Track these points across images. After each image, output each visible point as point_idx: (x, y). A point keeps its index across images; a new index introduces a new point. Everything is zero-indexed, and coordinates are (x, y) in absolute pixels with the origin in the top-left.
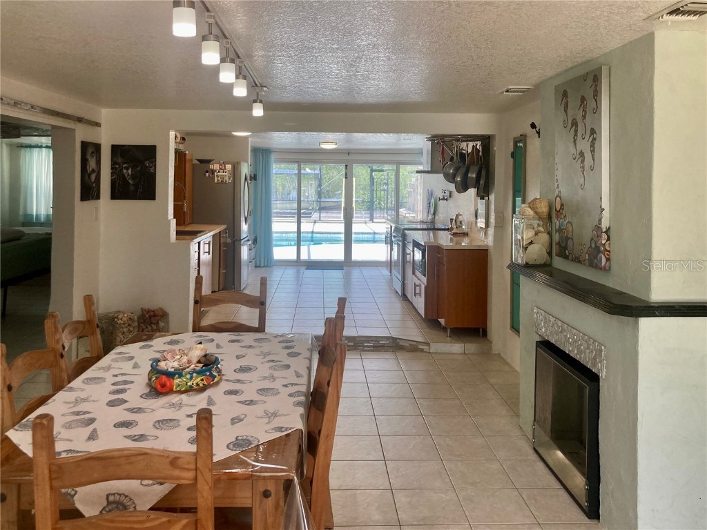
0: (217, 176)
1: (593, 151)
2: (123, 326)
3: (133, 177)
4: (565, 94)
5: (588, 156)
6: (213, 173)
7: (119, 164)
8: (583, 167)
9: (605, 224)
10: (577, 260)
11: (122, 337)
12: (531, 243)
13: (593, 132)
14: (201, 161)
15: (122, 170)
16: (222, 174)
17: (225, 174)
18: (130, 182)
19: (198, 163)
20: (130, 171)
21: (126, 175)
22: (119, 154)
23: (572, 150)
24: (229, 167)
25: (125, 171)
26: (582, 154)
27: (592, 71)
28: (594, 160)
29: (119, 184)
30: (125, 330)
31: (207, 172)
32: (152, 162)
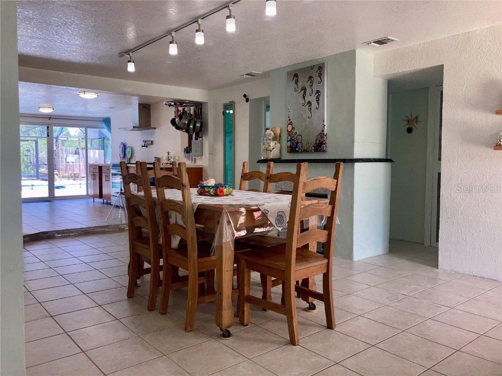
1: (318, 100)
4: (296, 75)
5: (314, 104)
8: (311, 109)
9: (325, 132)
10: (306, 151)
12: (274, 148)
13: (318, 92)
23: (302, 101)
26: (309, 103)
27: (317, 65)
28: (318, 104)
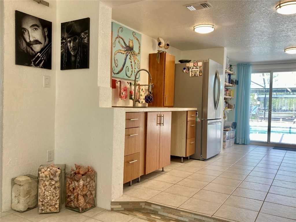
0: (192, 71)
2: (44, 179)
3: (74, 49)
6: (189, 70)
7: (65, 39)
11: (43, 189)
14: (181, 61)
15: (67, 44)
16: (195, 69)
17: (197, 69)
18: (72, 53)
19: (180, 63)
20: (72, 44)
21: (69, 47)
22: (65, 30)
24: (200, 64)
25: (69, 44)
29: (65, 56)
30: (47, 183)
31: (184, 69)
32: (86, 33)
